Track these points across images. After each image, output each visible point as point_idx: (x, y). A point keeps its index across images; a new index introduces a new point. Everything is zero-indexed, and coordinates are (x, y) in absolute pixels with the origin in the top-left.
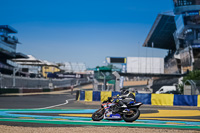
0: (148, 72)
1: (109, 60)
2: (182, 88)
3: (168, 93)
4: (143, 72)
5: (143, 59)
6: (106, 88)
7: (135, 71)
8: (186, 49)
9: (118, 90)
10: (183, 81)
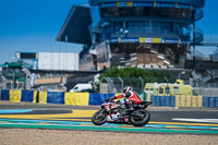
0: (61, 69)
1: (18, 56)
2: (98, 86)
3: (83, 91)
4: (56, 68)
5: (56, 54)
6: (15, 86)
7: (48, 68)
8: (103, 44)
9: (28, 88)
10: (100, 78)
